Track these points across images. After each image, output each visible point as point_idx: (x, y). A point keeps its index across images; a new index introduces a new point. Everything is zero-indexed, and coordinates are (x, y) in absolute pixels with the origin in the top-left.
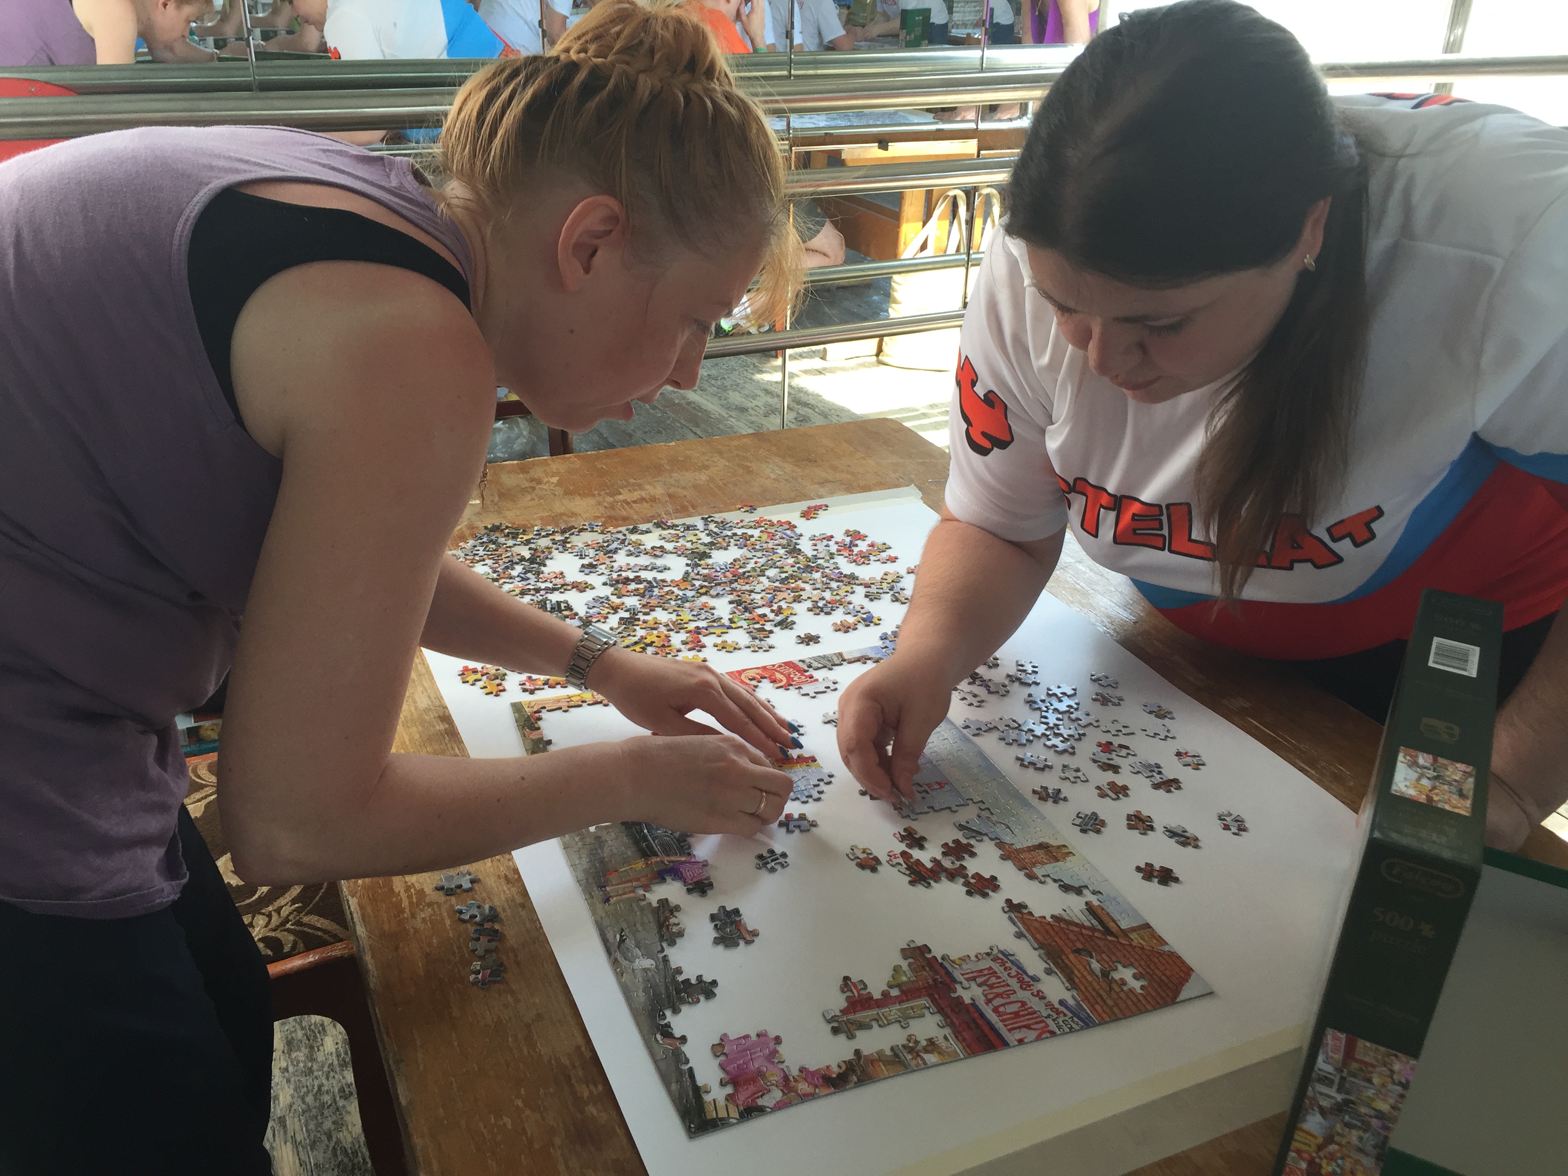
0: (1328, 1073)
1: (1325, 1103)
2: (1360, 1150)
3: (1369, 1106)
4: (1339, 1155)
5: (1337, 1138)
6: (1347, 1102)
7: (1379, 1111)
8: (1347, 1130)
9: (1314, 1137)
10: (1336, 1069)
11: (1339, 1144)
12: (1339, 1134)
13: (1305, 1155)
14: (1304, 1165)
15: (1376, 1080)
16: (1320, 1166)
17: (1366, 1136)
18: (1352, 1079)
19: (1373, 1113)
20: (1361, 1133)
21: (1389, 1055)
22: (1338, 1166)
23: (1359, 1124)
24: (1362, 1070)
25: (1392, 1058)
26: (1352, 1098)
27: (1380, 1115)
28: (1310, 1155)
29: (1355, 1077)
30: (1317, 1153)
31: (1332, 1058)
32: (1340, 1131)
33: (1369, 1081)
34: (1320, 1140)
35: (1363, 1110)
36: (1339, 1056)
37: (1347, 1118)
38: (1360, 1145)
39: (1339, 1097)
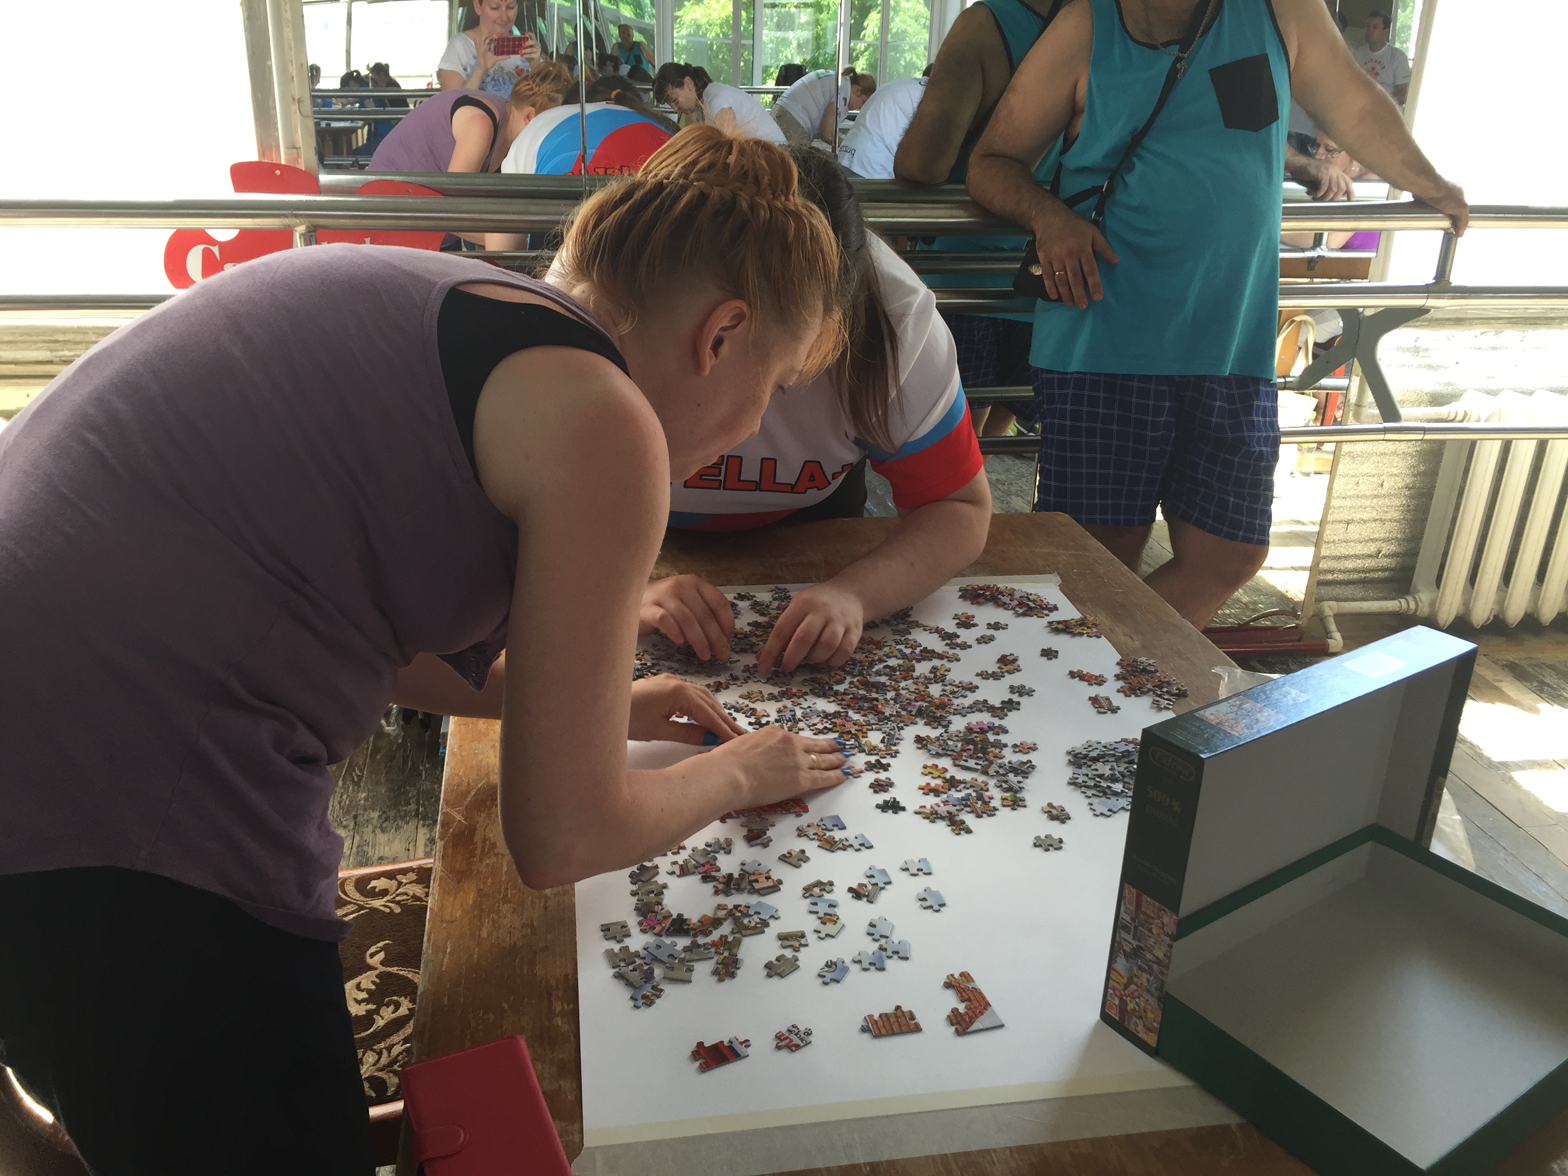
0: (1127, 922)
1: (1127, 948)
2: (1148, 991)
3: (1151, 952)
4: (1136, 994)
5: (1135, 980)
6: (1139, 948)
7: (1157, 958)
8: (1140, 972)
9: (1122, 977)
10: (1132, 919)
11: (1136, 985)
12: (1136, 976)
13: (1117, 993)
14: (1117, 1002)
15: (1154, 931)
16: (1127, 1004)
17: (1152, 978)
18: (1140, 928)
19: (1154, 959)
20: (1148, 976)
21: (1160, 910)
22: (1137, 1004)
23: (1147, 968)
24: (1146, 921)
25: (1163, 912)
26: (1142, 945)
27: (1158, 962)
28: (1120, 992)
29: (1143, 927)
30: (1124, 991)
31: (1129, 909)
32: (1136, 972)
33: (1150, 930)
34: (1125, 981)
35: (1149, 956)
36: (1133, 908)
37: (1140, 963)
38: (1148, 987)
39: (1135, 943)
